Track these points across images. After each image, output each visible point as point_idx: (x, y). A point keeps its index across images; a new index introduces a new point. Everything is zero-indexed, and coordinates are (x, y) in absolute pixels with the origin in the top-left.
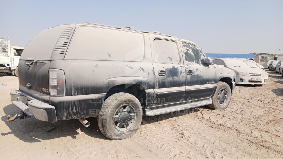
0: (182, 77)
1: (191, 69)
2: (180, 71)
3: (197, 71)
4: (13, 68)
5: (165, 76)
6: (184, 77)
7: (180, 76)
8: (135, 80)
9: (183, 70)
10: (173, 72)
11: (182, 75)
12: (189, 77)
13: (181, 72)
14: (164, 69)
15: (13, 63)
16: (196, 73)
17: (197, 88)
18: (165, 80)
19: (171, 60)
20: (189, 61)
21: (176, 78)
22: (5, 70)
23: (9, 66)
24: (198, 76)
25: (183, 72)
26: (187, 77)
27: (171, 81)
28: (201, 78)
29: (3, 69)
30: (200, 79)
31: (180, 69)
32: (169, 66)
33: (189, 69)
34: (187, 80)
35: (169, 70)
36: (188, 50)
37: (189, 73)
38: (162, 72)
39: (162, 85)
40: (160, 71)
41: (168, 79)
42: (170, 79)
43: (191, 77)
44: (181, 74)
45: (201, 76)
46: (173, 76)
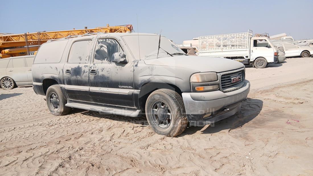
0: (84, 77)
1: (95, 69)
2: (83, 70)
3: (102, 71)
4: (251, 59)
5: (70, 75)
6: (87, 77)
7: (83, 76)
8: (52, 76)
9: (87, 69)
10: (77, 71)
11: (85, 74)
12: (92, 76)
13: (84, 72)
14: (70, 69)
15: (251, 55)
16: (100, 73)
17: (103, 91)
18: (70, 78)
19: (81, 60)
20: (99, 59)
21: (79, 77)
22: (244, 62)
23: (247, 58)
24: (103, 77)
25: (86, 72)
26: (90, 77)
27: (75, 80)
28: (108, 79)
29: (242, 61)
30: (106, 81)
31: (83, 69)
32: (75, 66)
33: (92, 69)
34: (90, 80)
35: (74, 69)
36: (102, 47)
37: (92, 73)
38: (68, 71)
39: (69, 83)
40: (67, 71)
41: (73, 77)
42: (74, 78)
43: (95, 77)
44: (83, 74)
45: (108, 77)
46: (76, 75)
